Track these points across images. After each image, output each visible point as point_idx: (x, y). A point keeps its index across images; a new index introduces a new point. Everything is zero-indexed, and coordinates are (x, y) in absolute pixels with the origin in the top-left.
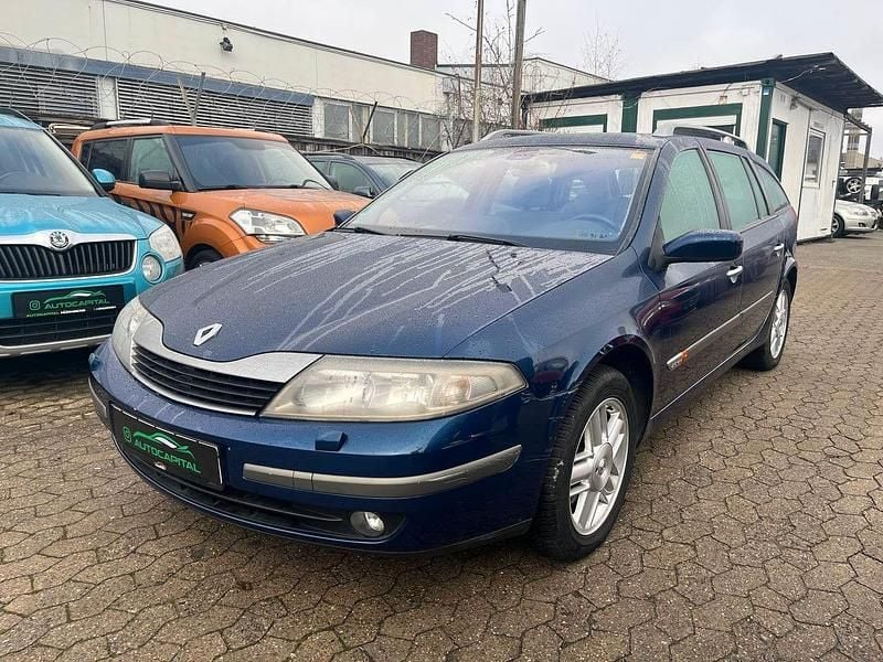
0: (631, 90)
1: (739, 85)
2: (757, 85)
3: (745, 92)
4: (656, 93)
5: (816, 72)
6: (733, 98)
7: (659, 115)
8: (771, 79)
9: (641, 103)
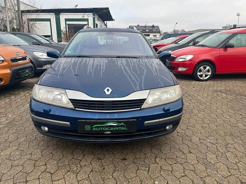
0: (58, 12)
1: (87, 14)
2: (91, 14)
3: (89, 16)
4: (65, 14)
5: (105, 12)
6: (86, 17)
7: (67, 20)
8: (95, 13)
9: (60, 16)
